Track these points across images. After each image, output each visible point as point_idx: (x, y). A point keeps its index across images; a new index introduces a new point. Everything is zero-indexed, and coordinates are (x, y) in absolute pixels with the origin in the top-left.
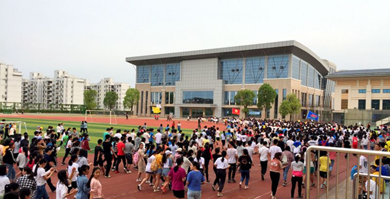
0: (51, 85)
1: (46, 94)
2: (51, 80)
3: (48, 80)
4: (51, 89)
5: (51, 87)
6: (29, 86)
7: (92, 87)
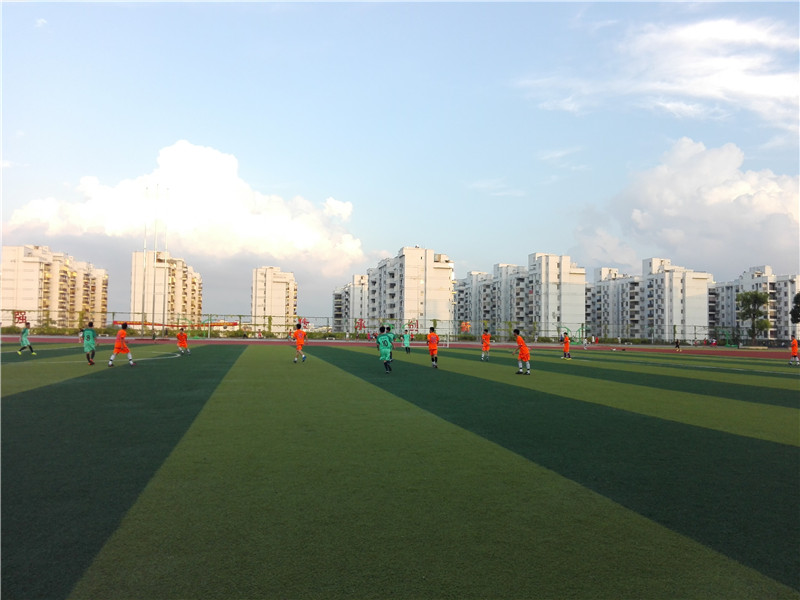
0: (637, 289)
1: (628, 308)
2: (636, 279)
3: (631, 280)
4: (637, 298)
5: (637, 294)
6: (594, 295)
7: (720, 290)
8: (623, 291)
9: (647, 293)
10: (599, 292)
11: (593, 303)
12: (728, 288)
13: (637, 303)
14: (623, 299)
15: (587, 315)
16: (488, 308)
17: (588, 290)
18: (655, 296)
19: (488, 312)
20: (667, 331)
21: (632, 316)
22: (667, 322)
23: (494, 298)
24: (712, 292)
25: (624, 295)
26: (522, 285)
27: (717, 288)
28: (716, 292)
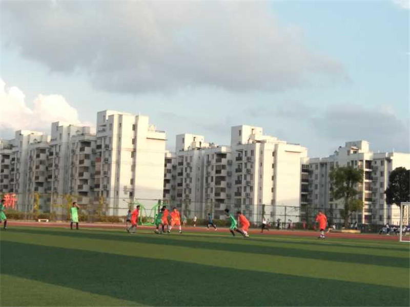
0: (224, 161)
1: (213, 184)
2: (223, 150)
3: (217, 151)
4: (223, 173)
5: (224, 167)
6: (174, 167)
7: (314, 166)
8: (209, 162)
9: (235, 167)
10: (181, 164)
11: (174, 177)
12: (322, 164)
13: (223, 178)
14: (208, 173)
15: (166, 191)
16: (41, 179)
17: (168, 161)
18: (244, 170)
19: (40, 184)
20: (255, 211)
21: (217, 194)
22: (256, 202)
23: (51, 165)
24: (306, 169)
25: (210, 170)
26: (88, 150)
27: (311, 165)
28: (310, 169)
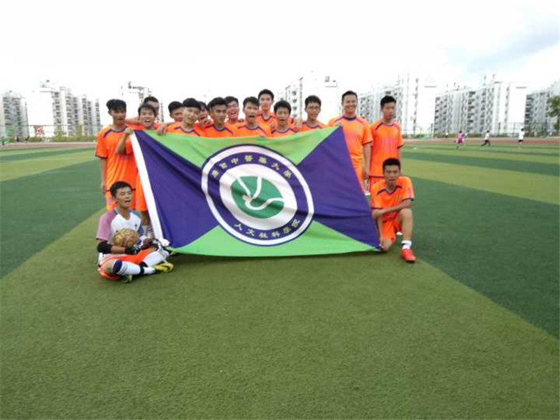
0: (474, 97)
1: (466, 111)
2: (473, 90)
3: (470, 90)
4: (473, 104)
5: (473, 100)
6: (442, 102)
7: (535, 96)
9: (481, 99)
10: (446, 100)
12: (542, 94)
13: (473, 107)
14: (463, 105)
15: (436, 117)
17: (438, 99)
20: (493, 127)
22: (494, 121)
23: (368, 107)
24: (529, 98)
25: (464, 102)
27: (533, 94)
28: (532, 97)
